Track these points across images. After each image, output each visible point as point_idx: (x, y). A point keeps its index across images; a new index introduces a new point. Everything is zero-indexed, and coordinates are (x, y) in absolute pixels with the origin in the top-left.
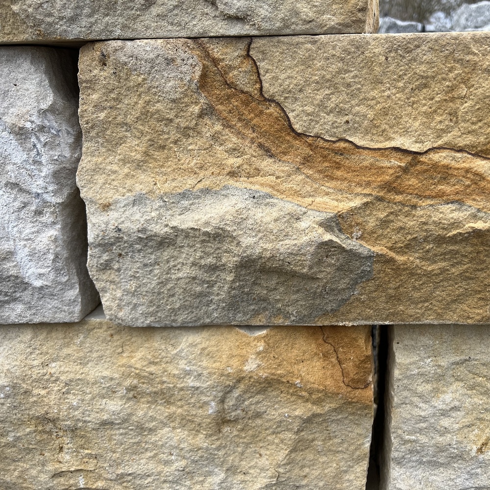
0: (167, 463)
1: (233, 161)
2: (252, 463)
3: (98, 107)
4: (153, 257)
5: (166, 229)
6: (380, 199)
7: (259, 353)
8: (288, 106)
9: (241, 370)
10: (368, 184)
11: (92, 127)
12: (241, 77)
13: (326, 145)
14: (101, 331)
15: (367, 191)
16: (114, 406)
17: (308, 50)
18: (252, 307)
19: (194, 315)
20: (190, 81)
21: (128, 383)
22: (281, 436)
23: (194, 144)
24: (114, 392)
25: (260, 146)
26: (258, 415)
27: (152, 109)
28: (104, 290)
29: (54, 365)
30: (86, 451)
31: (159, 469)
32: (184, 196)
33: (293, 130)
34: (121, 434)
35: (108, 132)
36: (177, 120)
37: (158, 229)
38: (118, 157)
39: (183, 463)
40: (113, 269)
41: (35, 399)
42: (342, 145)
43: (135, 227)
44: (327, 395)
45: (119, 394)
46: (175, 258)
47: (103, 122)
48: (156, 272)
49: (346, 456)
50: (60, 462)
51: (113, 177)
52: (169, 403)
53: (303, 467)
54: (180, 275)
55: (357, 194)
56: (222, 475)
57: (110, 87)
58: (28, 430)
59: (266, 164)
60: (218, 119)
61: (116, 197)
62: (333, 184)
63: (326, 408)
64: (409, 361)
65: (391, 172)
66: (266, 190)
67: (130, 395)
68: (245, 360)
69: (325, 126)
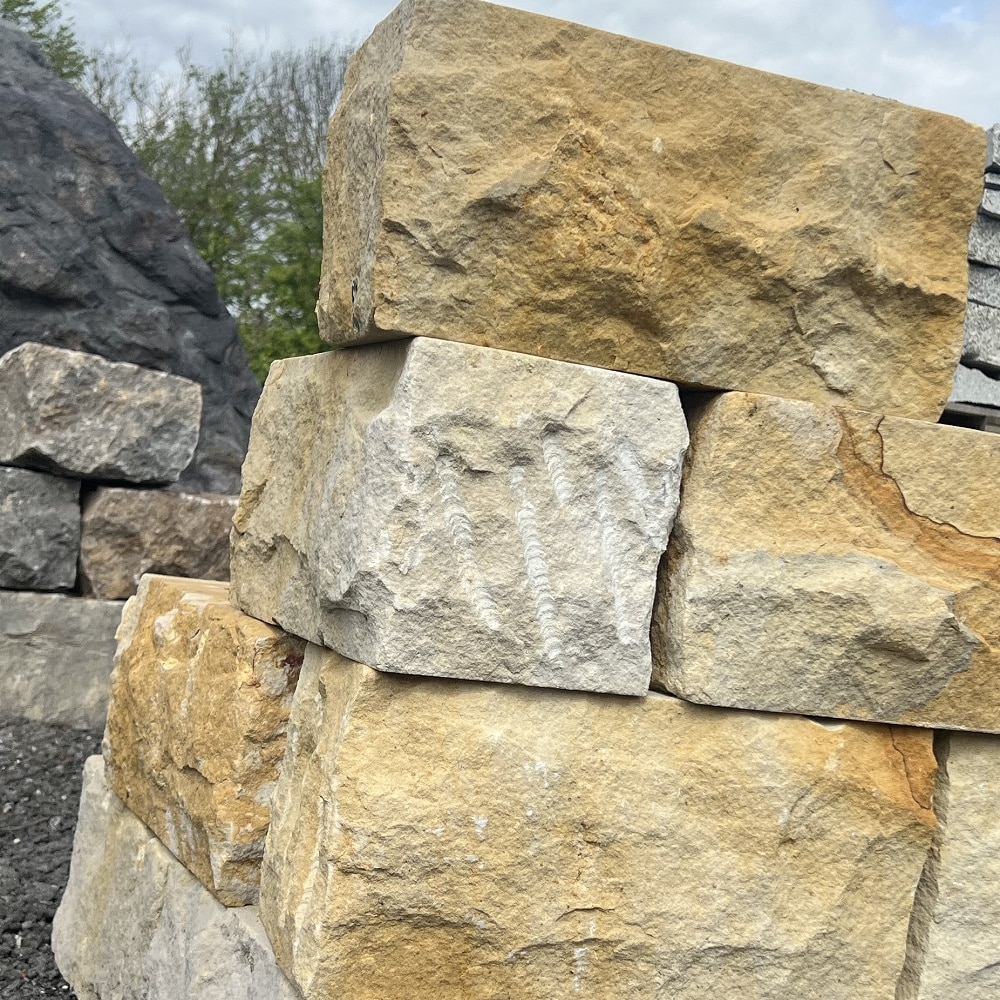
0: (705, 899)
1: (855, 530)
2: (801, 906)
3: (732, 456)
4: (763, 621)
5: (789, 591)
6: (986, 586)
7: (838, 751)
8: (903, 483)
9: (822, 770)
10: (975, 569)
11: (718, 475)
12: (867, 450)
13: (935, 526)
14: (659, 713)
15: (973, 576)
16: (663, 813)
17: (929, 435)
18: (841, 693)
19: (782, 696)
20: (831, 446)
21: (685, 781)
22: (840, 866)
23: (817, 507)
24: (666, 794)
25: (880, 518)
26: (821, 835)
27: (788, 466)
28: (693, 657)
29: (604, 751)
30: (612, 880)
31: (694, 909)
32: (807, 558)
33: (906, 507)
34: (662, 855)
35: (733, 482)
36: (808, 481)
37: (782, 590)
38: (733, 510)
39: (725, 900)
40: (712, 631)
41: (579, 794)
42: (947, 528)
43: (758, 585)
44: (899, 812)
45: (671, 797)
46: (786, 625)
47: (732, 471)
48: (762, 639)
50: (575, 895)
51: (728, 530)
52: (724, 813)
54: (786, 645)
55: (966, 578)
56: (768, 921)
57: (750, 438)
58: (555, 840)
59: (884, 536)
60: (845, 487)
61: (734, 551)
62: (943, 564)
63: (891, 831)
64: (962, 784)
65: (995, 560)
66: (891, 562)
67: (682, 800)
68: (825, 759)
69: (935, 508)
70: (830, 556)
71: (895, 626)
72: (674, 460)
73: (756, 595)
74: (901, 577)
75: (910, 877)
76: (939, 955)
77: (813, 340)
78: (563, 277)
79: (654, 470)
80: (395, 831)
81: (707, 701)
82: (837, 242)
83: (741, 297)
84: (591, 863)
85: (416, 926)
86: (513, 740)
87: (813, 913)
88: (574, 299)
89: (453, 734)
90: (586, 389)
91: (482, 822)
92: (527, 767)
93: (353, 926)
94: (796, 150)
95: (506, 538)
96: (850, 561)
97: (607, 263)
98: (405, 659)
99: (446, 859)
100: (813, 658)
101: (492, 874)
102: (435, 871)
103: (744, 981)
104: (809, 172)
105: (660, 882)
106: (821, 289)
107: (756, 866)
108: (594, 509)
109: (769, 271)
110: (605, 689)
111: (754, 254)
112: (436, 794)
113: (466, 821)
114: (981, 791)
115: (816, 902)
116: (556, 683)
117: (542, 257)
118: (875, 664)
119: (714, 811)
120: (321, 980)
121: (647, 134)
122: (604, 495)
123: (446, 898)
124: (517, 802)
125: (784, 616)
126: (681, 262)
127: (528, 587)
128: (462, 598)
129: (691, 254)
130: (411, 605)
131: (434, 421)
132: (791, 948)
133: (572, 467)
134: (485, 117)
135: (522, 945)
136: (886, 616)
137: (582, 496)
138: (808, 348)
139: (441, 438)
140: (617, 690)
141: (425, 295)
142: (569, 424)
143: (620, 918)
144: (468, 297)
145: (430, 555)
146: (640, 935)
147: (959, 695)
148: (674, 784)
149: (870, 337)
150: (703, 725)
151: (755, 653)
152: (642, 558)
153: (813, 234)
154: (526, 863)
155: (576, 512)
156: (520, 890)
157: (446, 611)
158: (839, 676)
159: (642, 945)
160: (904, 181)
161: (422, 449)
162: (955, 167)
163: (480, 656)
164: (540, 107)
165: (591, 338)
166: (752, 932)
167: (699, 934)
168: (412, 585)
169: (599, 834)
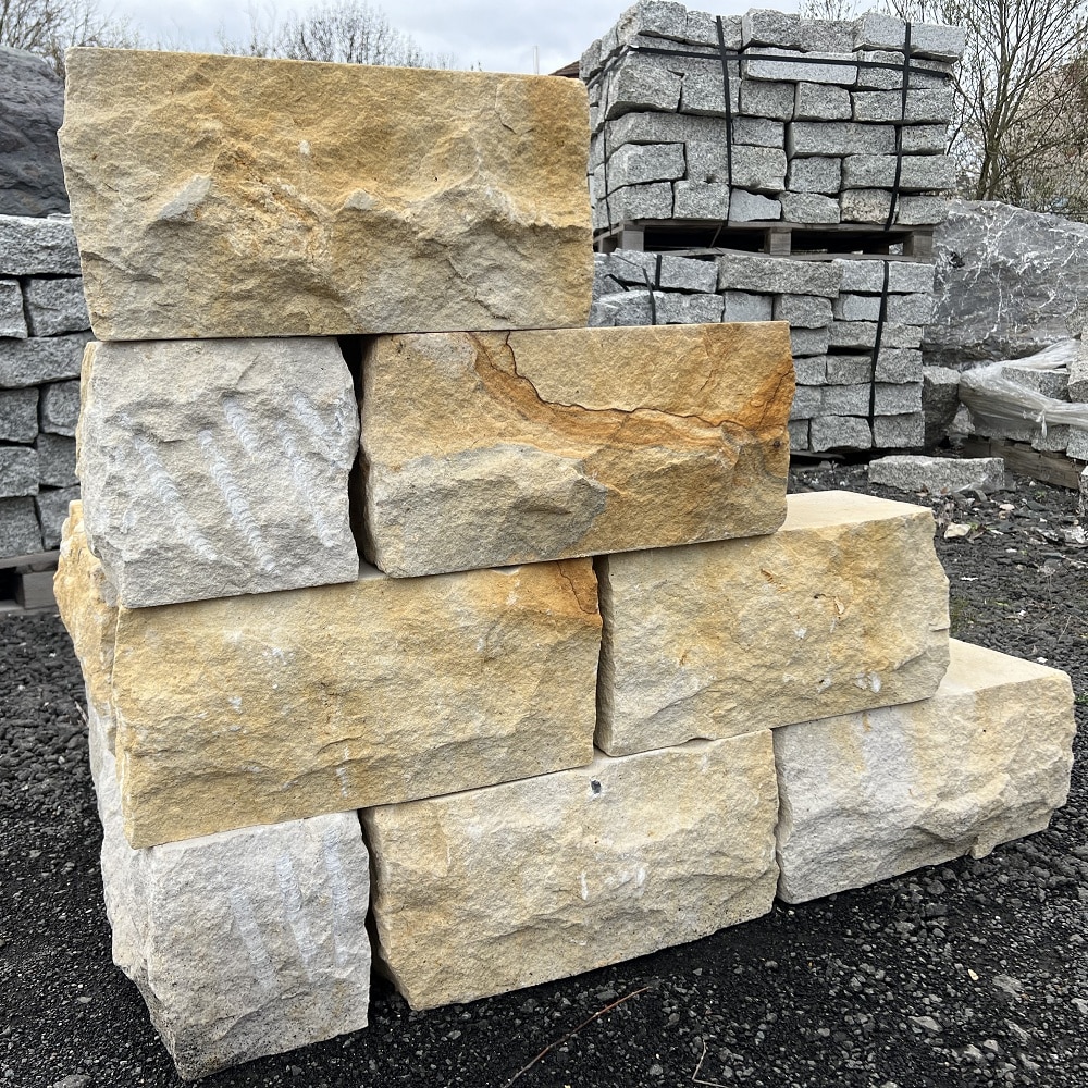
0: (431, 714)
1: (500, 425)
2: (507, 702)
3: (390, 386)
4: (437, 508)
5: (453, 483)
6: (609, 447)
7: (516, 589)
8: (535, 381)
9: (505, 605)
10: (599, 436)
11: (382, 403)
12: (502, 361)
13: (565, 409)
14: (372, 589)
15: (598, 442)
16: (386, 661)
17: (549, 340)
18: (511, 547)
19: (465, 559)
20: (468, 364)
21: (400, 635)
22: (532, 668)
23: (469, 413)
24: (387, 647)
25: (519, 412)
26: (514, 649)
27: (437, 386)
28: (388, 545)
29: (330, 627)
30: (355, 717)
31: (424, 723)
32: (464, 454)
33: (540, 399)
34: (391, 691)
35: (396, 406)
36: (456, 395)
37: (447, 483)
38: (401, 427)
39: (448, 711)
40: (398, 523)
41: (314, 663)
42: (576, 408)
43: (427, 483)
44: (571, 621)
45: (391, 649)
46: (455, 507)
47: (393, 398)
48: (439, 521)
49: (580, 685)
50: (328, 734)
51: (399, 444)
52: (436, 650)
53: (548, 699)
54: (459, 522)
55: (592, 444)
56: (483, 718)
57: (402, 370)
58: (302, 700)
59: (523, 425)
60: (487, 393)
61: (405, 460)
62: (573, 438)
63: (568, 635)
64: (622, 589)
65: (614, 426)
66: (530, 445)
67: (401, 649)
68: (506, 597)
69: (563, 395)
70: (482, 449)
71: (538, 494)
72: (341, 399)
73: (426, 491)
74: (538, 455)
75: (590, 662)
76: (621, 710)
77: (473, 281)
78: (244, 271)
79: (326, 410)
80: (167, 722)
81: (405, 575)
82: (472, 200)
83: (404, 258)
84: (336, 709)
85: (206, 781)
86: (250, 637)
87: (517, 705)
88: (259, 286)
89: (200, 642)
90: (252, 358)
91: (238, 701)
92: (266, 654)
93: (155, 792)
94: (427, 129)
95: (206, 489)
96: (496, 450)
97: (279, 253)
98: (144, 596)
99: (215, 733)
100: (482, 528)
101: (255, 735)
102: (208, 742)
103: (474, 762)
104: (440, 147)
105: (392, 711)
106: (468, 240)
107: (467, 683)
108: (282, 450)
109: (421, 235)
110: (321, 582)
111: (404, 223)
112: (195, 689)
113: (224, 703)
114: (637, 591)
115: (518, 696)
116: (278, 587)
117: (224, 258)
118: (531, 522)
119: (427, 651)
120: (140, 833)
121: (293, 139)
122: (289, 437)
123: (223, 758)
124: (263, 681)
125: (453, 502)
126: (343, 240)
127: (234, 523)
128: (180, 542)
129: (352, 232)
130: (136, 556)
131: (122, 409)
132: (504, 733)
133: (252, 422)
134: (148, 151)
135: (293, 777)
136: (527, 487)
137: (269, 441)
138: (470, 288)
139: (133, 421)
140: (330, 581)
141: (132, 306)
142: (241, 389)
143: (367, 741)
144: (170, 301)
145: (143, 515)
146: (383, 750)
147: (602, 531)
148: (392, 639)
149: (519, 270)
150: (408, 592)
151: (435, 532)
152: (332, 479)
153: (452, 198)
154: (283, 721)
155: (266, 456)
156: (282, 740)
157: (170, 554)
158: (506, 538)
159: (388, 757)
160: (522, 139)
161: (118, 433)
162: (565, 119)
163: (208, 582)
164: (192, 133)
165: (284, 314)
166: (472, 729)
167: (430, 740)
168: (134, 540)
169: (338, 688)
